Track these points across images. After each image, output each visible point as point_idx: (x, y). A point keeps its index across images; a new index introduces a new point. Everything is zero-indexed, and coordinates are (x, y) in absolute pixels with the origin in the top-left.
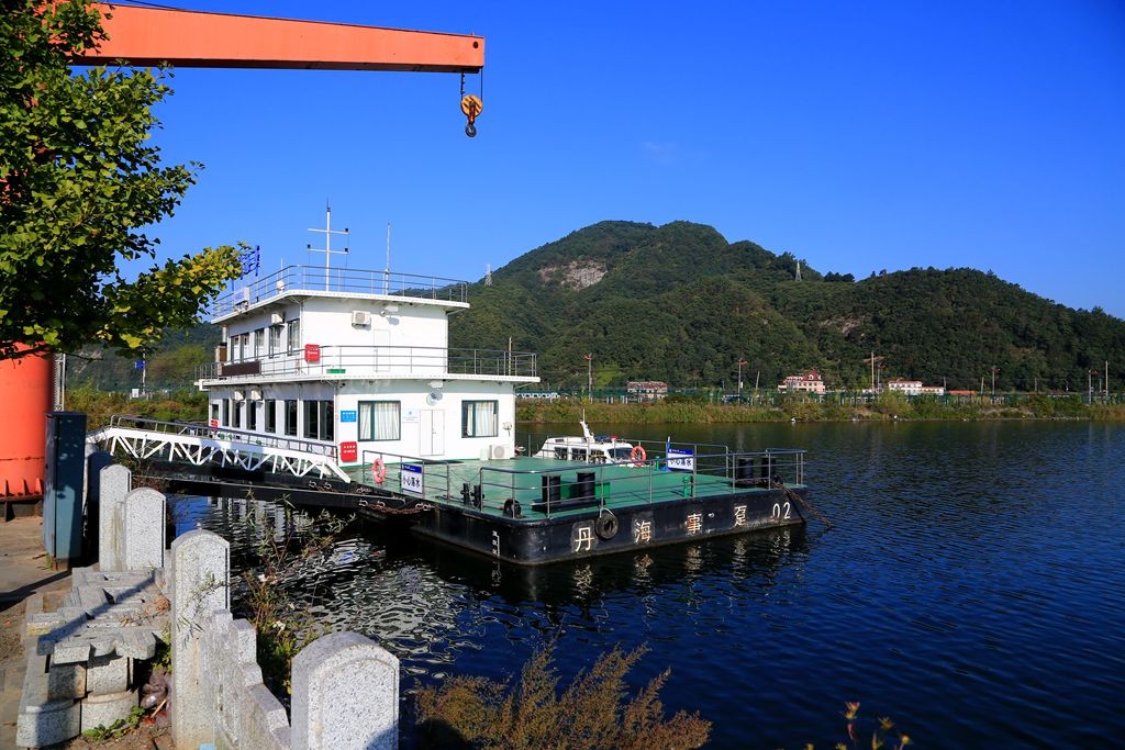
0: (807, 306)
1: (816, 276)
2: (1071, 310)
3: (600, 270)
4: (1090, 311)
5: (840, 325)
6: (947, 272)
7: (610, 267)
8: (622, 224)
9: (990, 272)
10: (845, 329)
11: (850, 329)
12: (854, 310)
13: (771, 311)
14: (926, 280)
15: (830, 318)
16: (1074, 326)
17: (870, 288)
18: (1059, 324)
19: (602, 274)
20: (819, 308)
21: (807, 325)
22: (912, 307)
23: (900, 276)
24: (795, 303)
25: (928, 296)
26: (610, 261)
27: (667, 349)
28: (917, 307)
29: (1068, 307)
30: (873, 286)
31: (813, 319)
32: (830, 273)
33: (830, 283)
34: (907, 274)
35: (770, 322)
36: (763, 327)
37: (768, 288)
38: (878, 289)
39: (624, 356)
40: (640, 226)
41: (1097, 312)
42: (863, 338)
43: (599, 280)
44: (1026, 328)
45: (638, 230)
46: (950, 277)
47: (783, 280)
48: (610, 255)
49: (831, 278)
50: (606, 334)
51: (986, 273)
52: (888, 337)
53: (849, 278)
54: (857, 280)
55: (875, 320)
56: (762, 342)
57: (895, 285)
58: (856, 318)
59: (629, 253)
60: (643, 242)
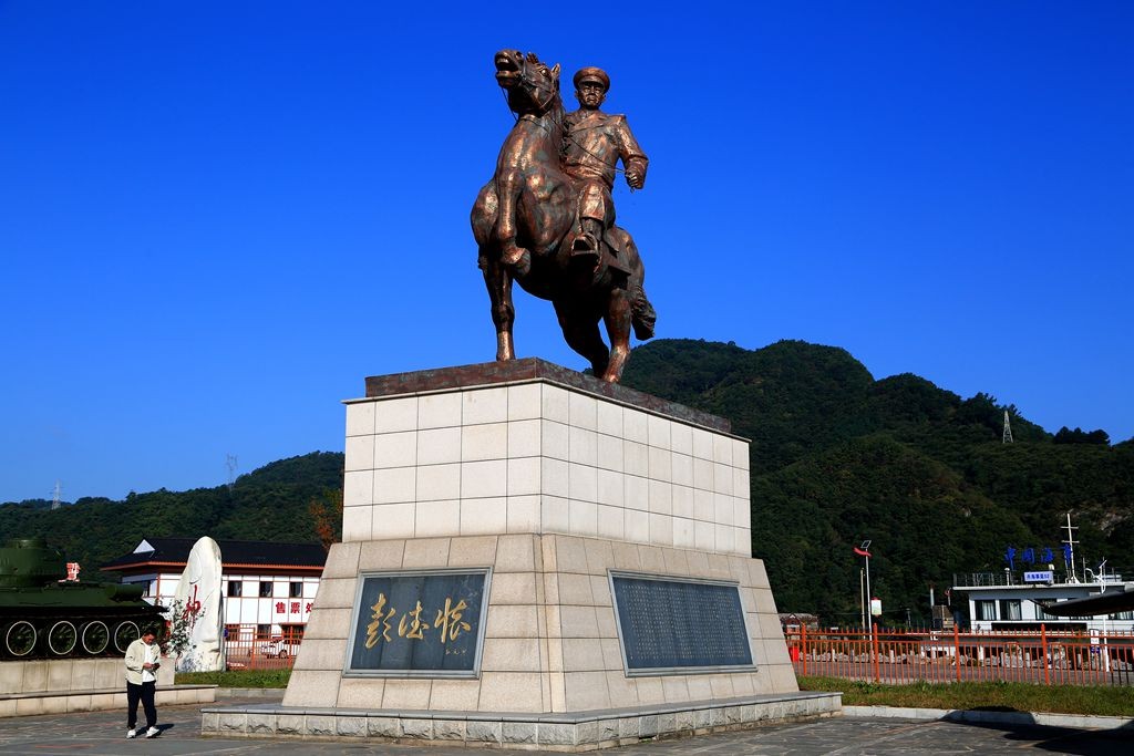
0: (1030, 485)
1: (1037, 433)
5: (1097, 517)
10: (1105, 524)
11: (1115, 524)
12: (1119, 492)
13: (975, 495)
20: (1055, 488)
21: (1037, 516)
24: (1009, 480)
27: (808, 558)
31: (1046, 506)
32: (1065, 429)
33: (1068, 447)
35: (974, 512)
36: (964, 520)
37: (955, 453)
40: (716, 347)
45: (716, 355)
47: (979, 441)
49: (1066, 437)
53: (1099, 437)
54: (1114, 441)
56: (967, 546)
58: (1123, 504)
59: (707, 395)
60: (731, 375)
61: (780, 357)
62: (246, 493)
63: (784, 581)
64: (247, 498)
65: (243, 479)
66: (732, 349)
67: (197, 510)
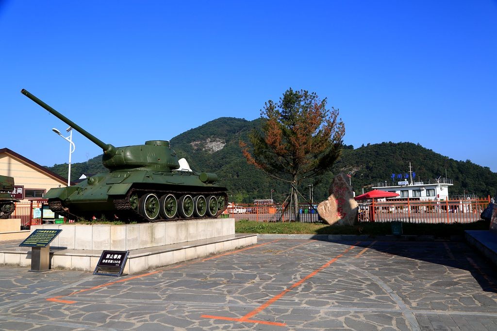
2: (456, 161)
3: (223, 143)
4: (465, 161)
5: (351, 170)
6: (399, 144)
7: (227, 141)
8: (230, 119)
9: (418, 144)
11: (356, 172)
12: (357, 162)
14: (389, 148)
15: (345, 166)
16: (458, 168)
17: (363, 152)
18: (452, 168)
19: (224, 145)
20: (340, 162)
22: (384, 161)
23: (376, 146)
25: (391, 155)
26: (227, 138)
27: (270, 183)
28: (387, 161)
29: (455, 160)
30: (365, 151)
31: (337, 167)
34: (380, 145)
38: (367, 153)
39: (249, 187)
40: (239, 120)
41: (468, 162)
42: (362, 176)
43: (222, 148)
44: (438, 170)
45: (239, 122)
46: (400, 146)
48: (226, 135)
50: (238, 176)
51: (416, 144)
52: (375, 175)
53: (351, 147)
54: (355, 148)
55: (367, 167)
57: (375, 151)
58: (358, 166)
59: (237, 134)
60: (244, 128)
61: (259, 123)
62: (93, 164)
63: (263, 190)
64: (93, 166)
65: (90, 160)
66: (244, 120)
67: (77, 170)
